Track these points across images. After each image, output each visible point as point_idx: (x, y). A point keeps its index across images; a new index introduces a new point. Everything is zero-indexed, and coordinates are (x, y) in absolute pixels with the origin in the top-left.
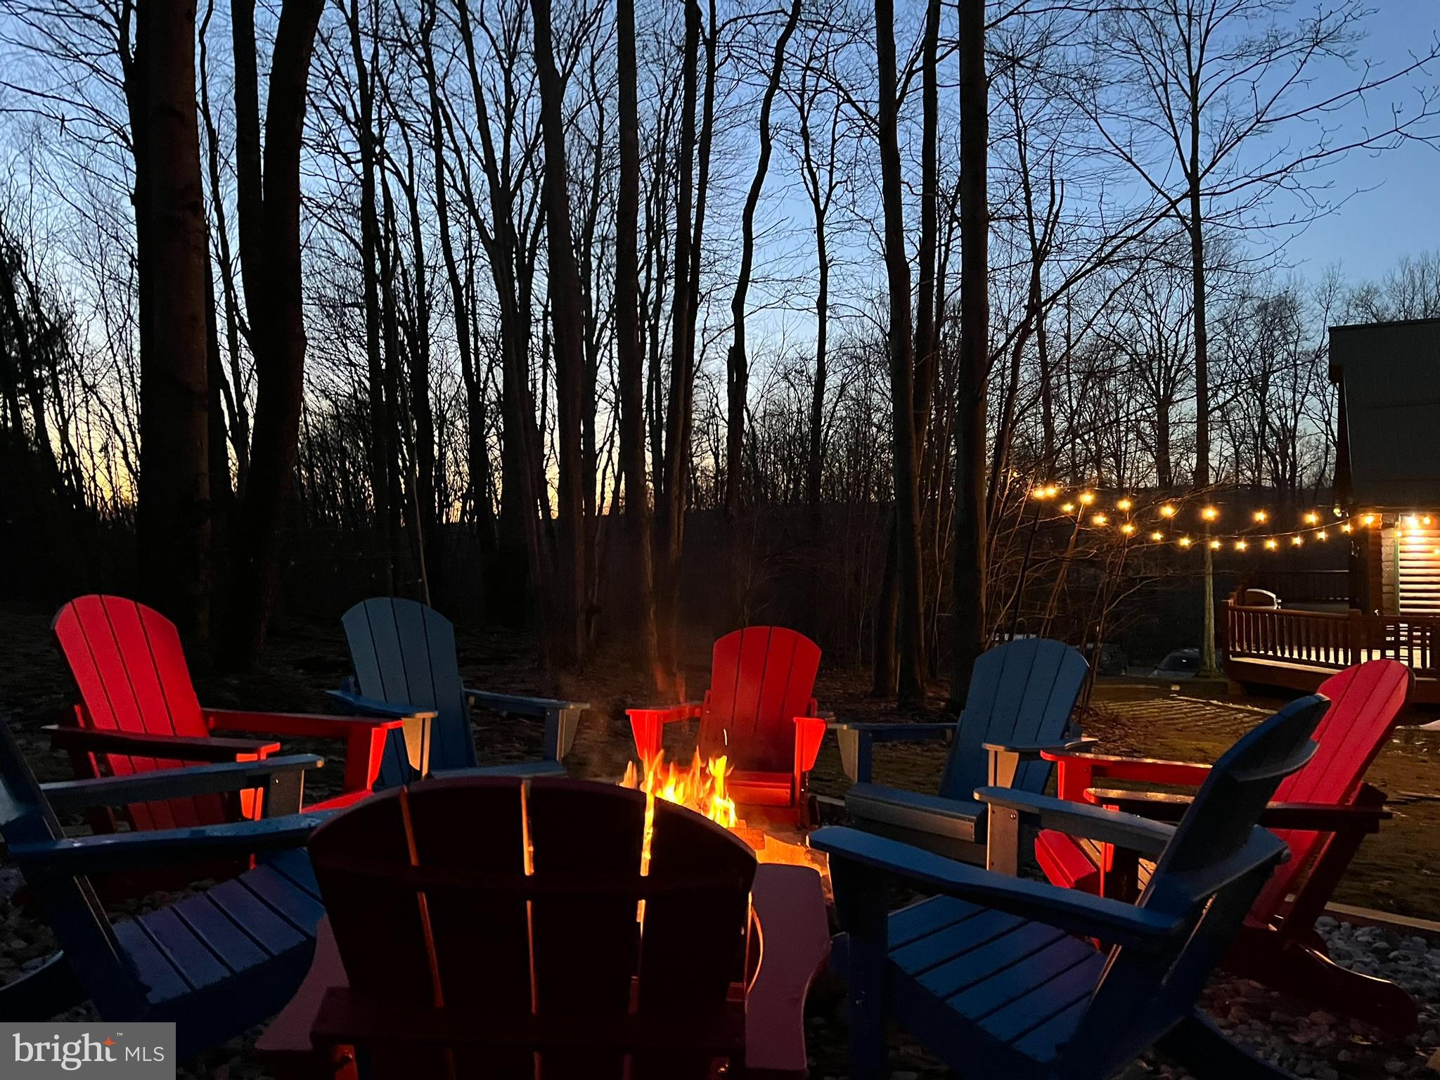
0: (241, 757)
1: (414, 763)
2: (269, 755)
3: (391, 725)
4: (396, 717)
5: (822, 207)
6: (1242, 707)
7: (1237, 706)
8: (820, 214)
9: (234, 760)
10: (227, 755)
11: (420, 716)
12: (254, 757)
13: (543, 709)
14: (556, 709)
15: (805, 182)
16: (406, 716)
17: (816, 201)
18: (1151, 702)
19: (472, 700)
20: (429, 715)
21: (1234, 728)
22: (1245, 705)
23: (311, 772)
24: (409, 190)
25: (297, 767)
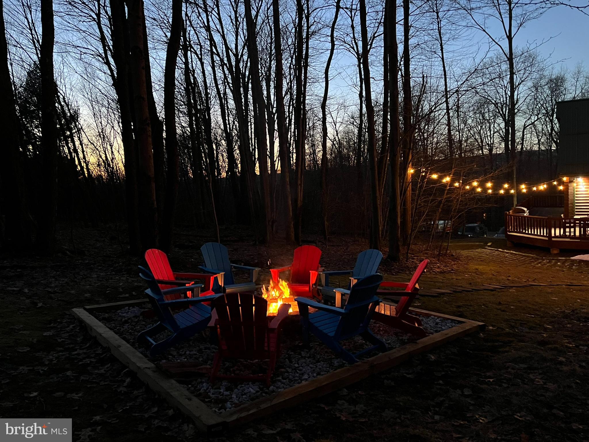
0: (187, 285)
1: (220, 284)
2: (192, 284)
3: (215, 276)
4: (216, 274)
7: (507, 251)
9: (185, 286)
10: (184, 285)
11: (221, 273)
12: (189, 285)
13: (249, 270)
14: (253, 270)
16: (218, 273)
19: (233, 267)
20: (223, 273)
22: (509, 250)
23: (201, 288)
24: (201, 60)
25: (198, 287)
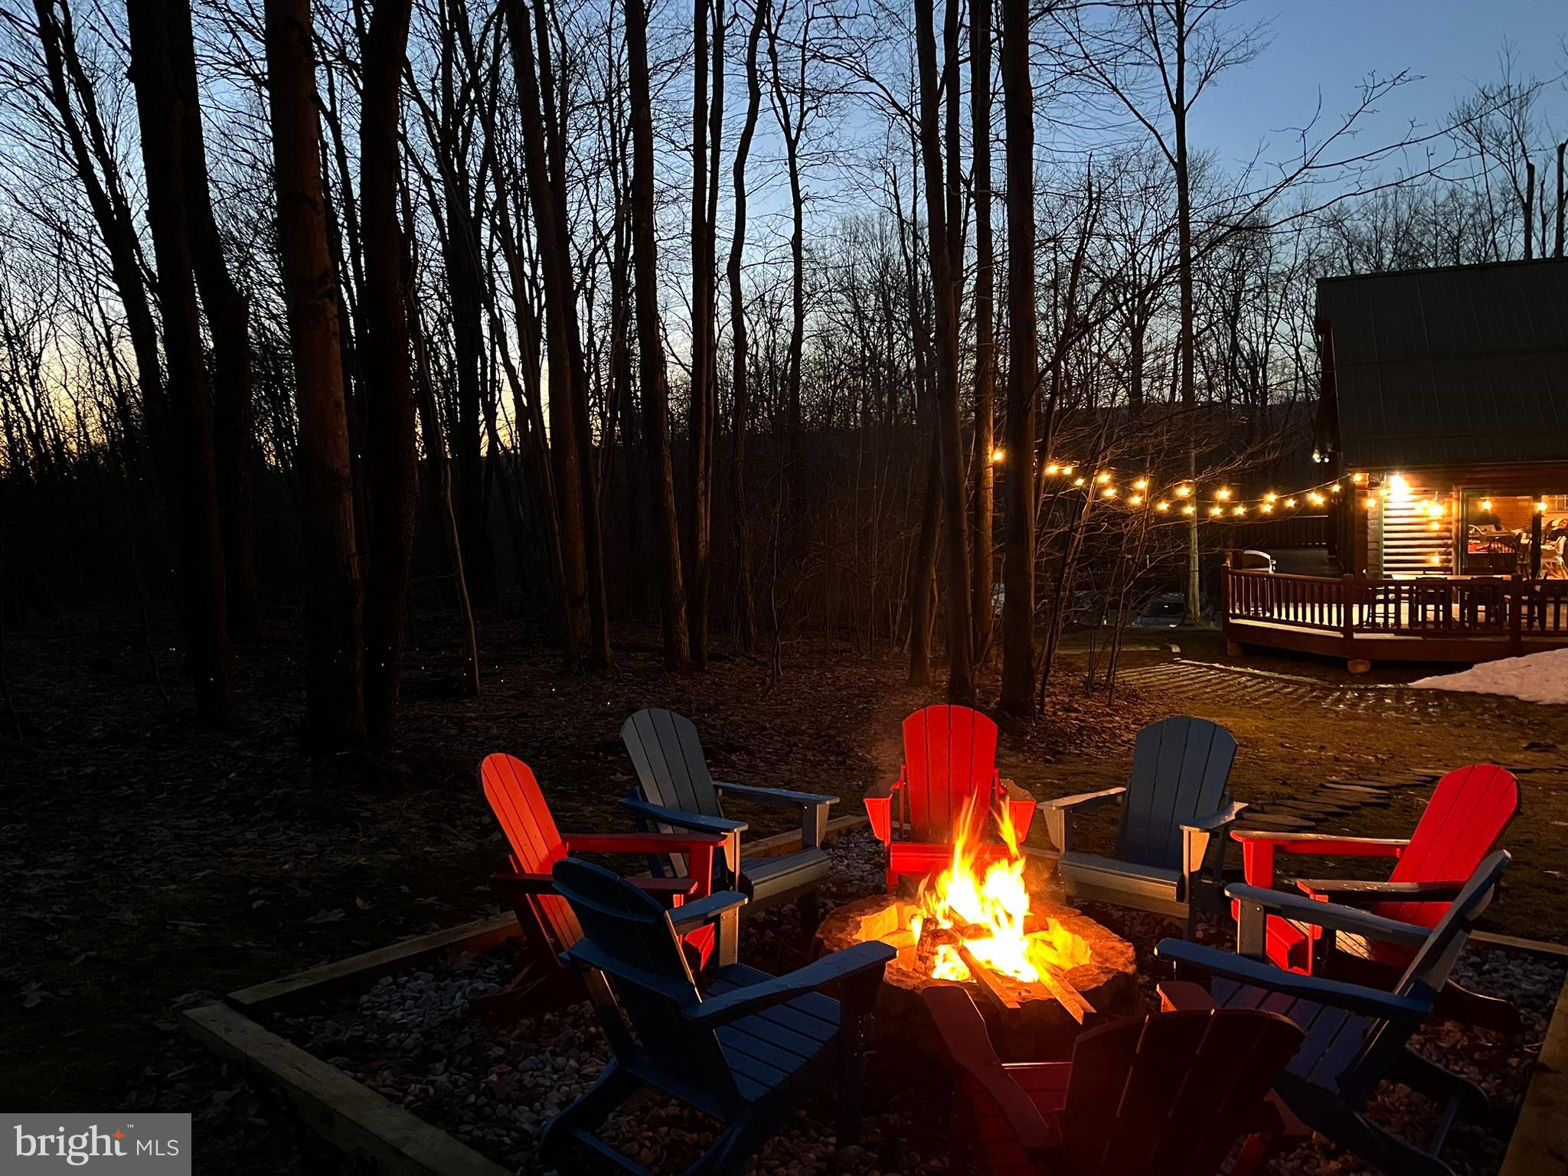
1: (731, 867)
5: (793, 137)
6: (1243, 670)
7: (1238, 669)
8: (792, 144)
11: (733, 831)
13: (799, 804)
14: (815, 803)
15: (775, 108)
16: (725, 830)
17: (787, 129)
18: (1158, 668)
19: (720, 792)
20: (740, 829)
21: (1239, 693)
22: (1246, 667)
